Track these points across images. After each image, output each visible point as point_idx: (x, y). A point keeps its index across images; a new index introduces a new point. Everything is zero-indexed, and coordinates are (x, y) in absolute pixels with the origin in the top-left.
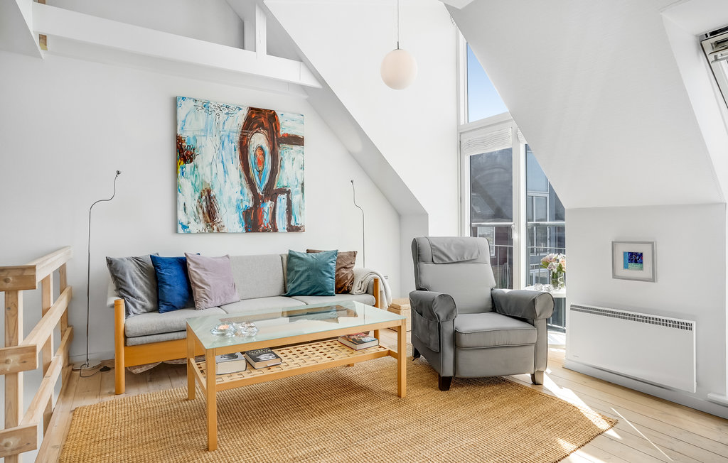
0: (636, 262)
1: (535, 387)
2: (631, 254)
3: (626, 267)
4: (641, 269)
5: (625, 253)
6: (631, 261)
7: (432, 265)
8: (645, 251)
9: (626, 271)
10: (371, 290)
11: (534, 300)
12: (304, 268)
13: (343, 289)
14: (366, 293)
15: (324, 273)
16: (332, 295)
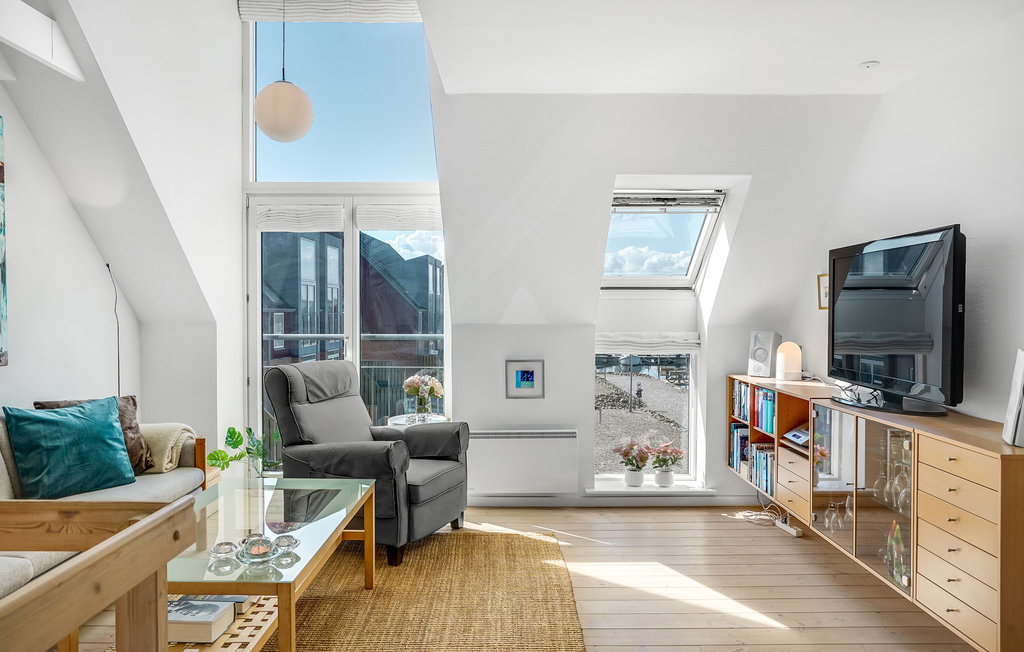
0: (528, 380)
1: (455, 532)
2: (523, 373)
3: (518, 386)
4: (532, 386)
5: (517, 372)
6: (523, 379)
7: (307, 405)
8: (535, 368)
9: (519, 390)
10: (190, 459)
11: (458, 433)
12: (68, 440)
13: (143, 465)
14: (180, 465)
15: (110, 442)
16: (132, 481)
